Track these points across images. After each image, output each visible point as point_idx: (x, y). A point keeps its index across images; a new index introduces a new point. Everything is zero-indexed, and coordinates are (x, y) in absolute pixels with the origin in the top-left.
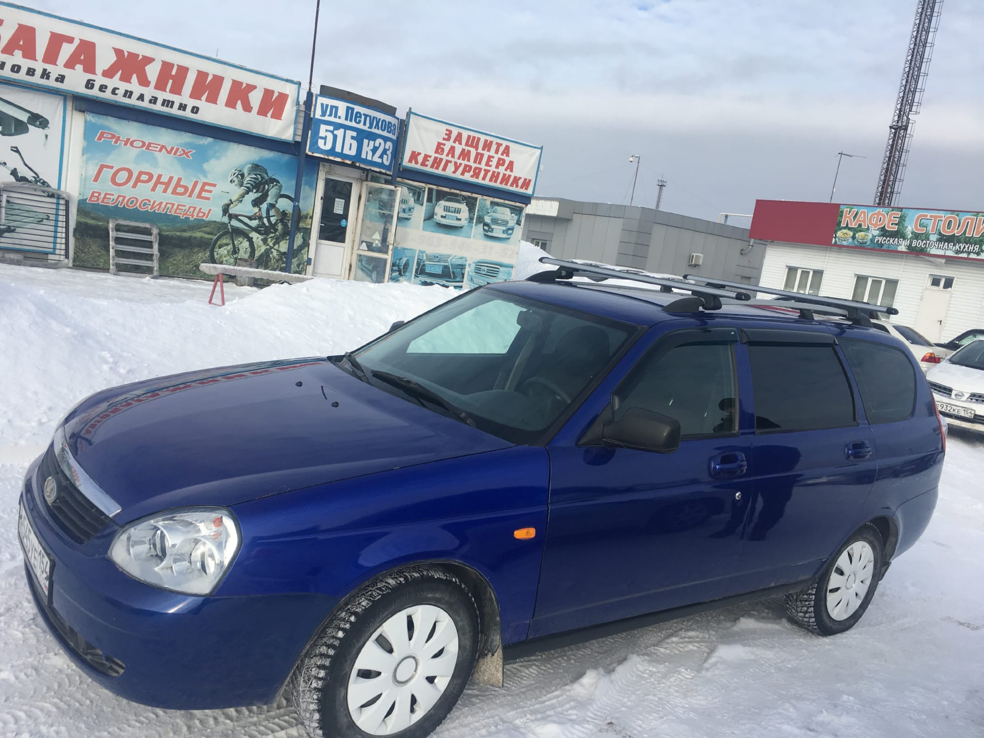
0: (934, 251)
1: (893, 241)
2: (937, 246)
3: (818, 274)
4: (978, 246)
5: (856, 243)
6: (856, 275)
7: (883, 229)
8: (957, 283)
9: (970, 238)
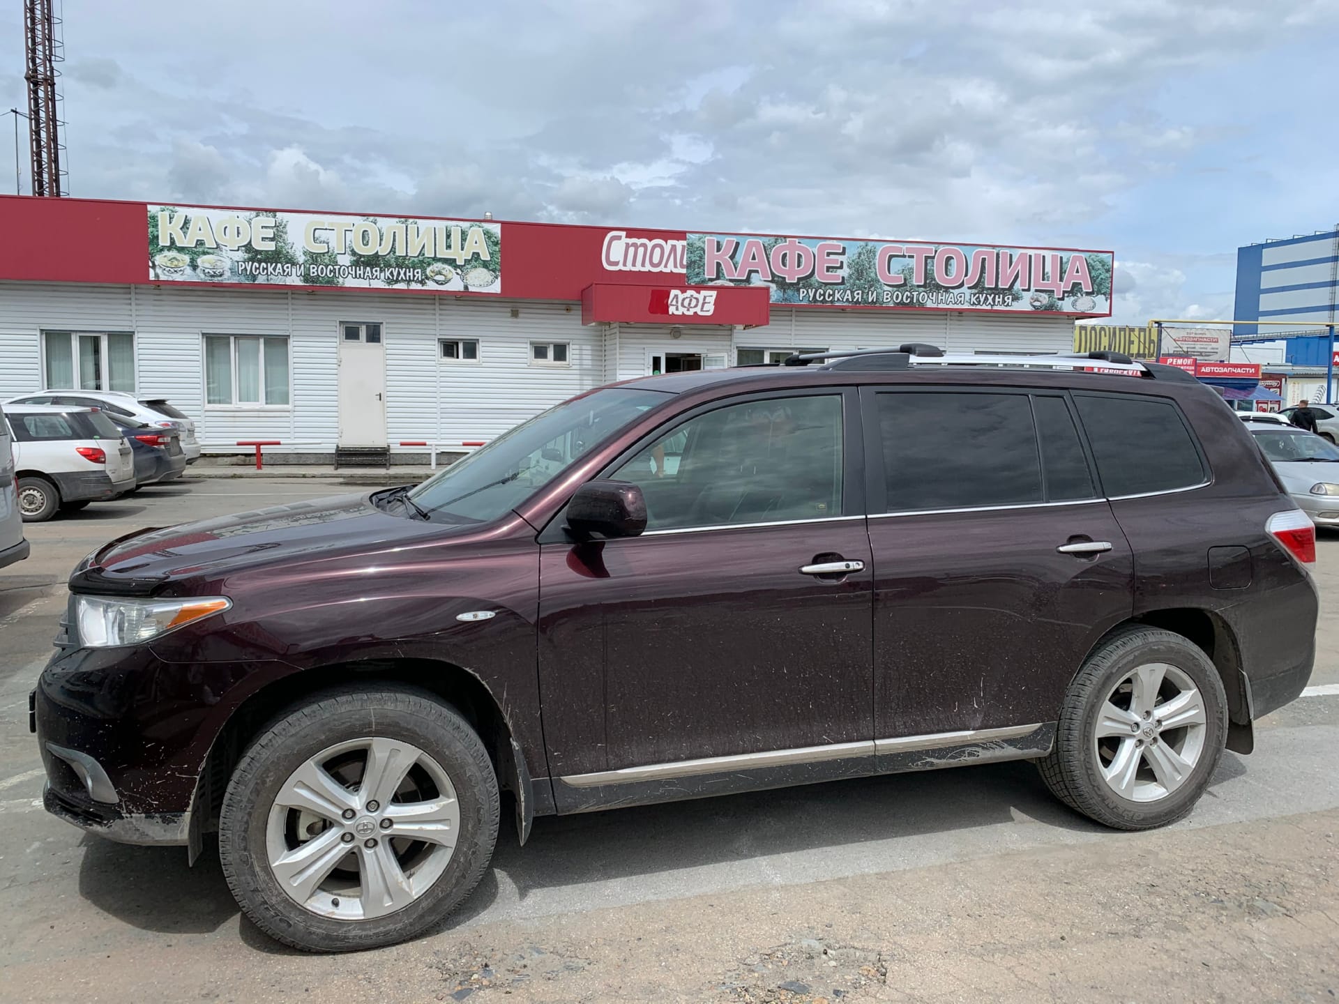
0: (350, 282)
1: (274, 269)
2: (353, 273)
3: (123, 340)
4: (420, 270)
5: (202, 276)
6: (203, 334)
7: (248, 247)
8: (388, 331)
9: (404, 258)
